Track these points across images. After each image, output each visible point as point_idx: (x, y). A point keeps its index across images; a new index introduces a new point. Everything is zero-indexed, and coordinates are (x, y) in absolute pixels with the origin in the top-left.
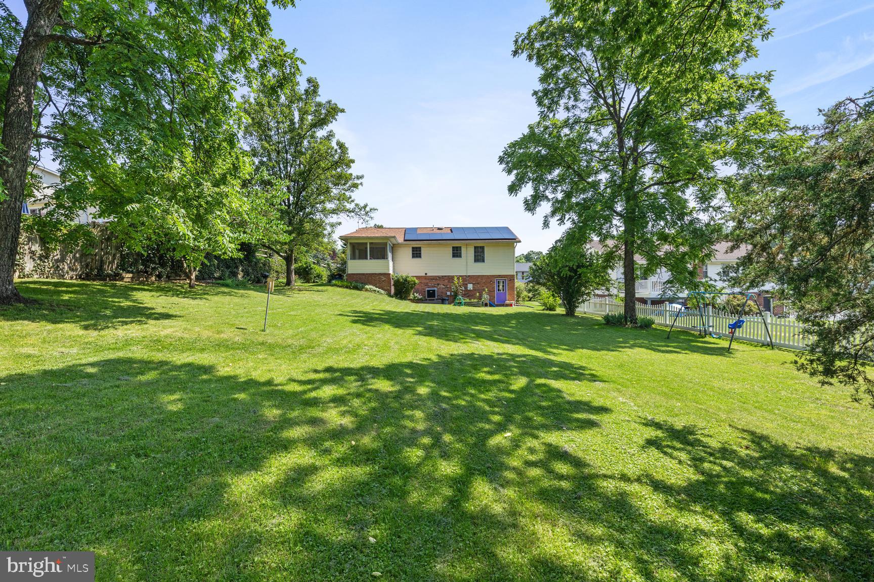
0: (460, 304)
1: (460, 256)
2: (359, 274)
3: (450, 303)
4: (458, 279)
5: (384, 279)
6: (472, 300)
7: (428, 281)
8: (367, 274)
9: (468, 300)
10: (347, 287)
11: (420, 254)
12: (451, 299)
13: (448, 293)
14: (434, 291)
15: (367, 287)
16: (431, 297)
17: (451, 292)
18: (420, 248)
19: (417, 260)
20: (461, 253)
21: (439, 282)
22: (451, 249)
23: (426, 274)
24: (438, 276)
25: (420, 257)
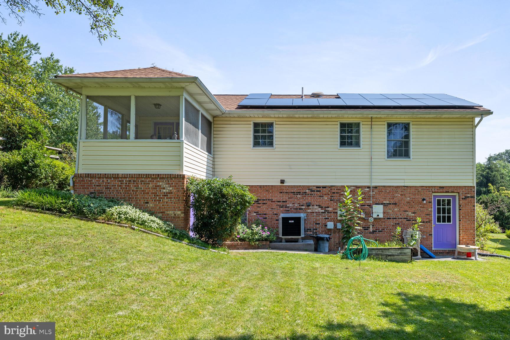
0: (357, 254)
1: (358, 145)
2: (106, 176)
3: (332, 251)
4: (353, 192)
5: (168, 189)
6: (387, 245)
7: (285, 197)
8: (125, 176)
9: (374, 245)
10: (51, 210)
12: (336, 238)
13: (330, 225)
14: (298, 220)
16: (290, 233)
17: (336, 221)
18: (271, 125)
19: (263, 151)
20: (358, 138)
21: (309, 199)
22: (338, 128)
23: (282, 182)
24: (308, 187)
25: (271, 144)
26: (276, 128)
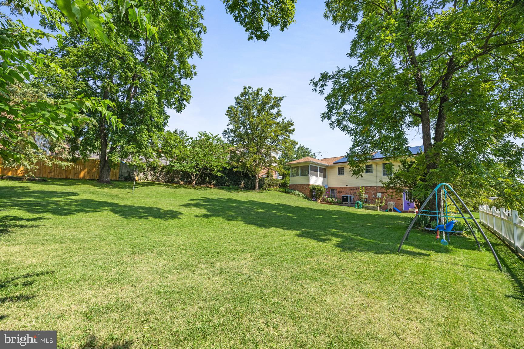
0: (359, 207)
1: (372, 172)
5: (306, 188)
7: (348, 191)
9: (367, 205)
11: (343, 172)
14: (347, 197)
15: (294, 192)
16: (345, 201)
18: (343, 168)
19: (341, 176)
20: (372, 170)
21: (355, 191)
23: (347, 186)
24: (355, 187)
25: (343, 174)
26: (345, 169)
